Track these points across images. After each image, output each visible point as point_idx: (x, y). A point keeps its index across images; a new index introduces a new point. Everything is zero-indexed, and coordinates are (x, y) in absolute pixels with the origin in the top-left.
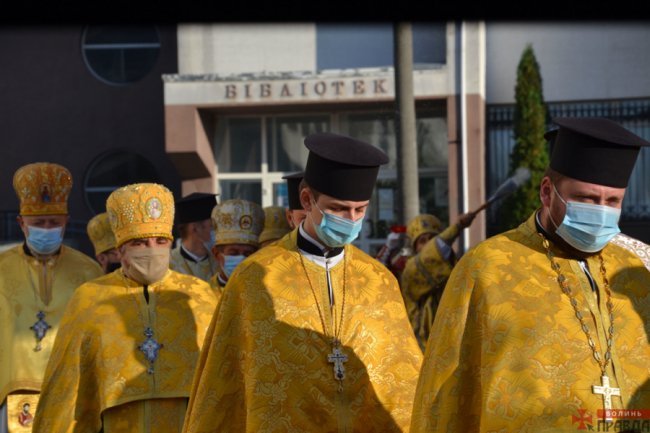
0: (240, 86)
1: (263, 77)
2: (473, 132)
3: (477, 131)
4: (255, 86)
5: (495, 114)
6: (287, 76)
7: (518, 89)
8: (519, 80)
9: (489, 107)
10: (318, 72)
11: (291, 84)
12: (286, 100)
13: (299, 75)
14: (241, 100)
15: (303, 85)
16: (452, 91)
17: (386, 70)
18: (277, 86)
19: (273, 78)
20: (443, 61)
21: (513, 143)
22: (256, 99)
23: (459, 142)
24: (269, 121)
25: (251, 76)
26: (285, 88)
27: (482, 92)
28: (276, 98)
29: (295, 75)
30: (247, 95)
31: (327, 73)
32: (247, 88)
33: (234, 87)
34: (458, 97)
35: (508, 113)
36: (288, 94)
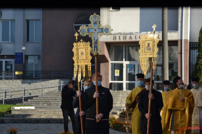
0: (117, 36)
1: (124, 34)
2: (186, 50)
3: (187, 50)
4: (122, 36)
5: (192, 45)
6: (131, 34)
7: (199, 38)
8: (200, 35)
9: (190, 43)
10: (140, 33)
11: (132, 36)
12: (131, 40)
13: (134, 33)
14: (118, 40)
15: (136, 36)
16: (180, 39)
17: (160, 32)
18: (128, 36)
19: (127, 34)
20: (177, 30)
21: (197, 54)
22: (122, 40)
23: (181, 53)
24: (125, 46)
25: (121, 34)
26: (130, 37)
27: (189, 39)
28: (128, 40)
29: (133, 33)
30: (119, 39)
31: (142, 33)
32: (119, 37)
33: (116, 36)
34: (181, 40)
35: (196, 45)
36: (131, 39)
